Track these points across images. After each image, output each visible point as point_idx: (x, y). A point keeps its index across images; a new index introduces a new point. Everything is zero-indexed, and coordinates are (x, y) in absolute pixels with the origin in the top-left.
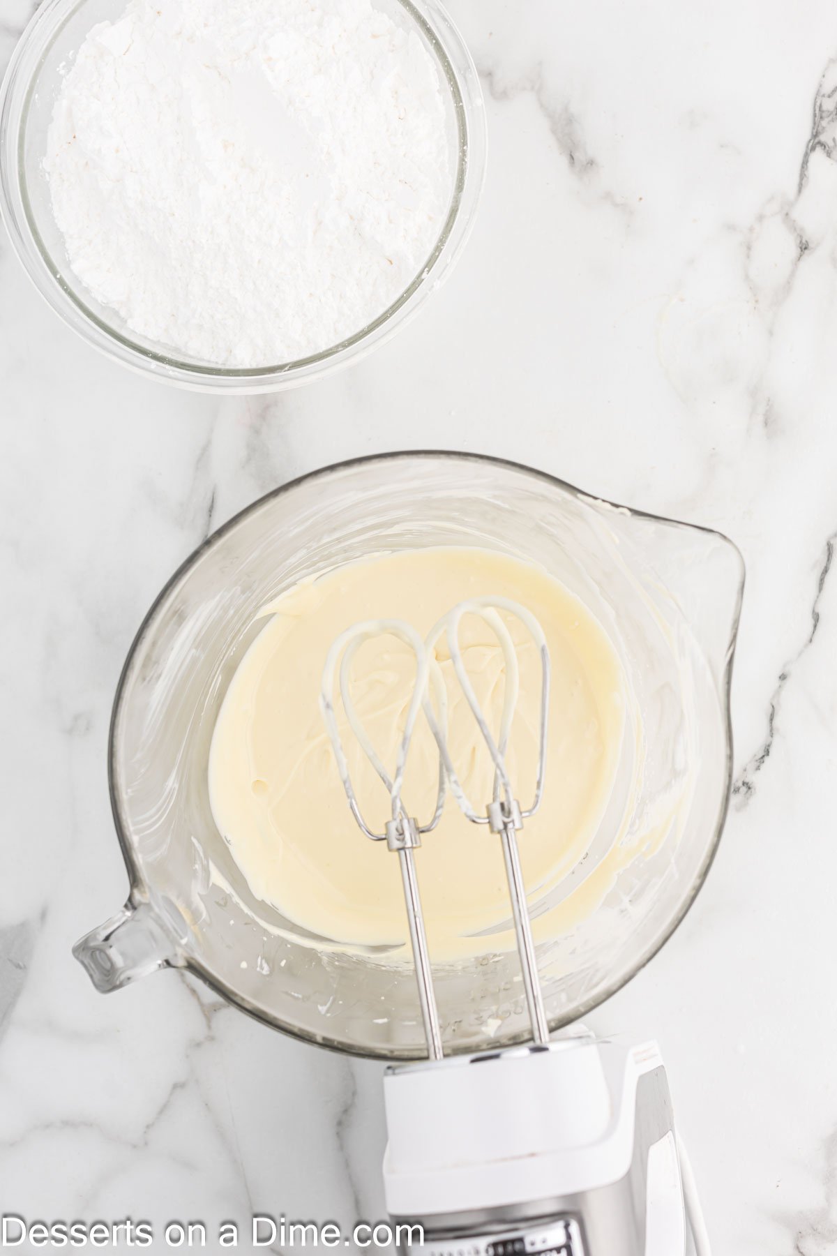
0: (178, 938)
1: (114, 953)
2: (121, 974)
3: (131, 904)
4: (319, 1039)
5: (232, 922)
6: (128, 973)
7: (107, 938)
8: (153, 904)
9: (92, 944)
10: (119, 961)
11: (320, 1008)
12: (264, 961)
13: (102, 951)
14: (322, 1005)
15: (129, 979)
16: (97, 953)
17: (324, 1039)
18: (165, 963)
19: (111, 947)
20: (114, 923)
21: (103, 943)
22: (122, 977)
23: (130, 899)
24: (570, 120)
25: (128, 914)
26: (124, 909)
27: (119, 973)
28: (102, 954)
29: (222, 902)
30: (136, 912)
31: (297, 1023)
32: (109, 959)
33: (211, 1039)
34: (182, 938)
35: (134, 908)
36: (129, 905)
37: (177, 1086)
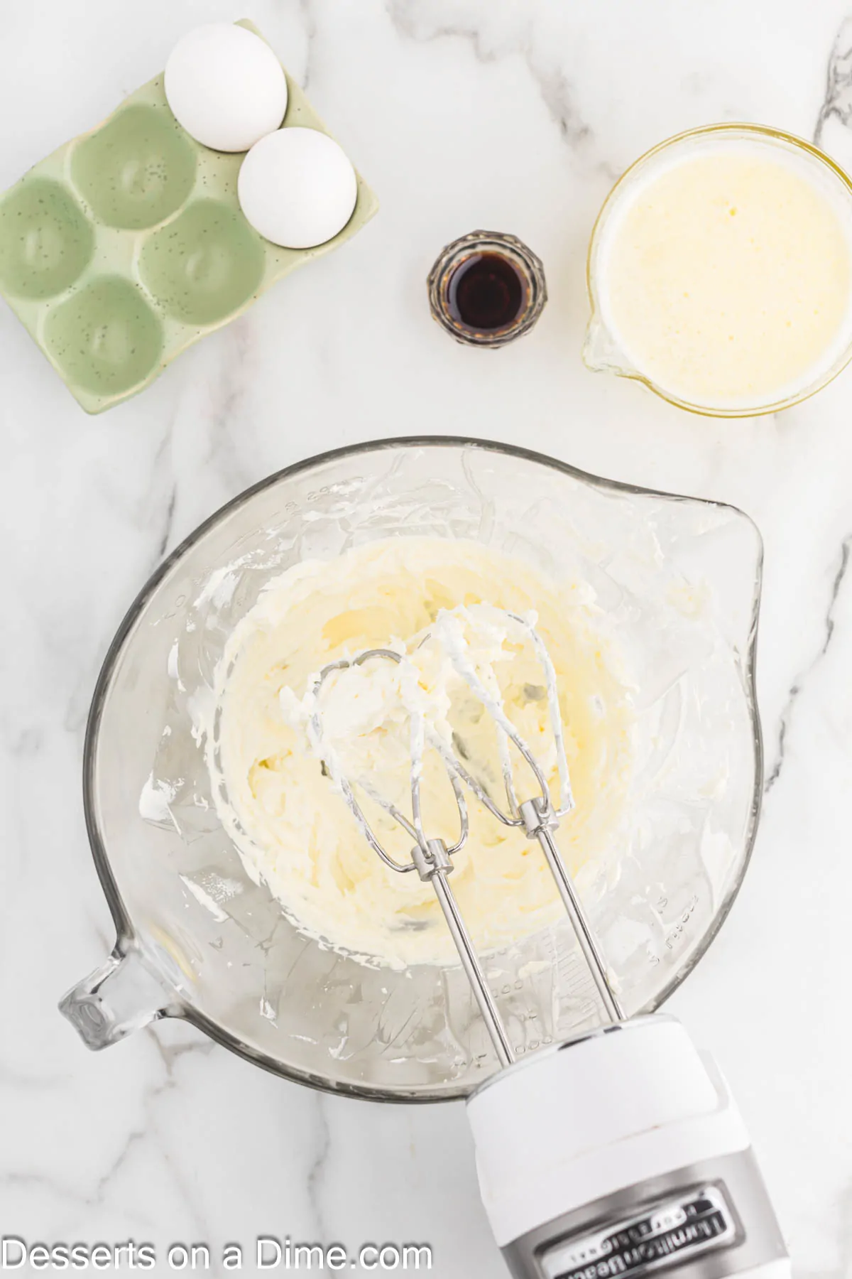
0: (172, 984)
1: (104, 1007)
2: (114, 1027)
3: (119, 953)
4: (333, 1085)
5: (230, 964)
6: (123, 1027)
7: (95, 991)
8: (144, 951)
9: (80, 998)
10: (110, 1016)
11: (332, 1051)
12: (267, 1004)
13: (91, 1005)
14: (333, 1048)
15: (123, 1033)
16: (86, 1007)
17: (338, 1084)
18: (160, 1014)
19: (101, 1000)
20: (101, 975)
21: (91, 996)
22: (116, 1030)
23: (117, 946)
24: (563, 85)
25: (116, 962)
26: (111, 957)
27: (111, 1026)
28: (91, 1008)
29: (217, 943)
30: (125, 960)
31: (308, 1070)
32: (99, 1013)
33: (172, 1085)
34: (176, 985)
35: (123, 956)
36: (118, 954)
37: (135, 1137)
